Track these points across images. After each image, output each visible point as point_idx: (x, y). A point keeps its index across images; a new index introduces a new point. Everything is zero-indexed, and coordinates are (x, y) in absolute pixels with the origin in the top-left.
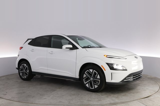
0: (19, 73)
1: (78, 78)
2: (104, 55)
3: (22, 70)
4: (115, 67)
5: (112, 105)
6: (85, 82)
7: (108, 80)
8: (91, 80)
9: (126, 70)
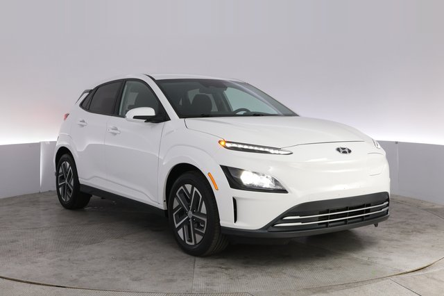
0: (58, 187)
1: (163, 209)
2: (220, 142)
3: (63, 178)
4: (246, 178)
5: (314, 293)
6: (177, 223)
7: (226, 220)
8: (188, 219)
9: (284, 191)
